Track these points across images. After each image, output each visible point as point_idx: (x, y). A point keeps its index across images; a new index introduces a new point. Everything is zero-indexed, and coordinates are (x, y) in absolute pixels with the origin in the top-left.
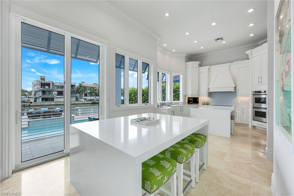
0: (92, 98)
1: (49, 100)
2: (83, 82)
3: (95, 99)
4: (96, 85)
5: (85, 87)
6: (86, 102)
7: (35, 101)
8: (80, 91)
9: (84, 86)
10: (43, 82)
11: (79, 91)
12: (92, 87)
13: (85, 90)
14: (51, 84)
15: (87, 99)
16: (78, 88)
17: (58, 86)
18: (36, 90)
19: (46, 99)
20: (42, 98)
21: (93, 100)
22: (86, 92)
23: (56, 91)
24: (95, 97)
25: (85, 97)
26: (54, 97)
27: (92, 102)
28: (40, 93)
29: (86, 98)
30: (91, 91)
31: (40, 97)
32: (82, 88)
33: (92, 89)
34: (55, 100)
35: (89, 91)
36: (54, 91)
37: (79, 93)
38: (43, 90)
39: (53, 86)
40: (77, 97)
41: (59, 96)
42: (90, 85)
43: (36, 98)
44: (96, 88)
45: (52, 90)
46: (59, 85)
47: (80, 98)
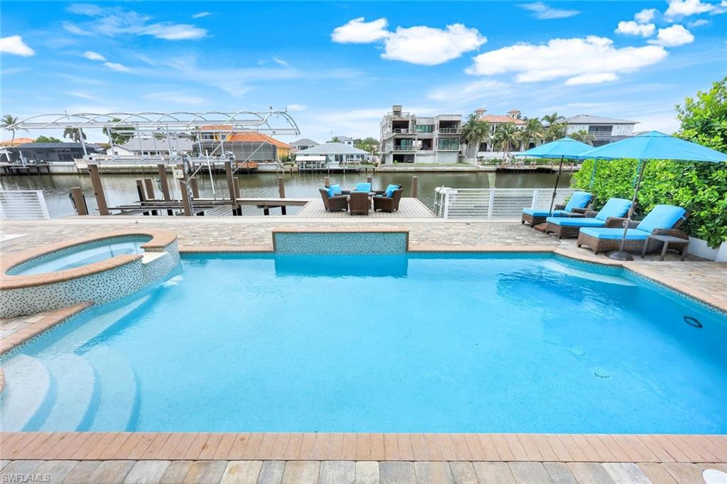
0: (500, 155)
1: (405, 159)
2: (480, 112)
3: (507, 158)
4: (515, 117)
5: (484, 124)
6: (482, 168)
7: (383, 162)
8: (471, 137)
9: (481, 122)
10: (398, 119)
11: (468, 137)
12: (502, 124)
13: (483, 131)
14: (410, 122)
15: (484, 159)
16: (465, 128)
17: (423, 127)
18: (385, 138)
19: (399, 158)
20: (394, 155)
21: (500, 161)
22: (485, 140)
23: (418, 140)
24: (507, 152)
25: (481, 154)
26: (412, 153)
27: (499, 167)
28: (391, 145)
29: (482, 157)
30: (497, 136)
31: (391, 152)
32: (475, 128)
33: (502, 128)
34: (417, 160)
35: (492, 137)
36: (414, 140)
37: (467, 142)
38: (396, 137)
39: (415, 126)
40: (460, 152)
41: (423, 152)
42: (499, 117)
43: (384, 156)
44: (513, 126)
45: (411, 137)
46: (426, 124)
47: (468, 157)
